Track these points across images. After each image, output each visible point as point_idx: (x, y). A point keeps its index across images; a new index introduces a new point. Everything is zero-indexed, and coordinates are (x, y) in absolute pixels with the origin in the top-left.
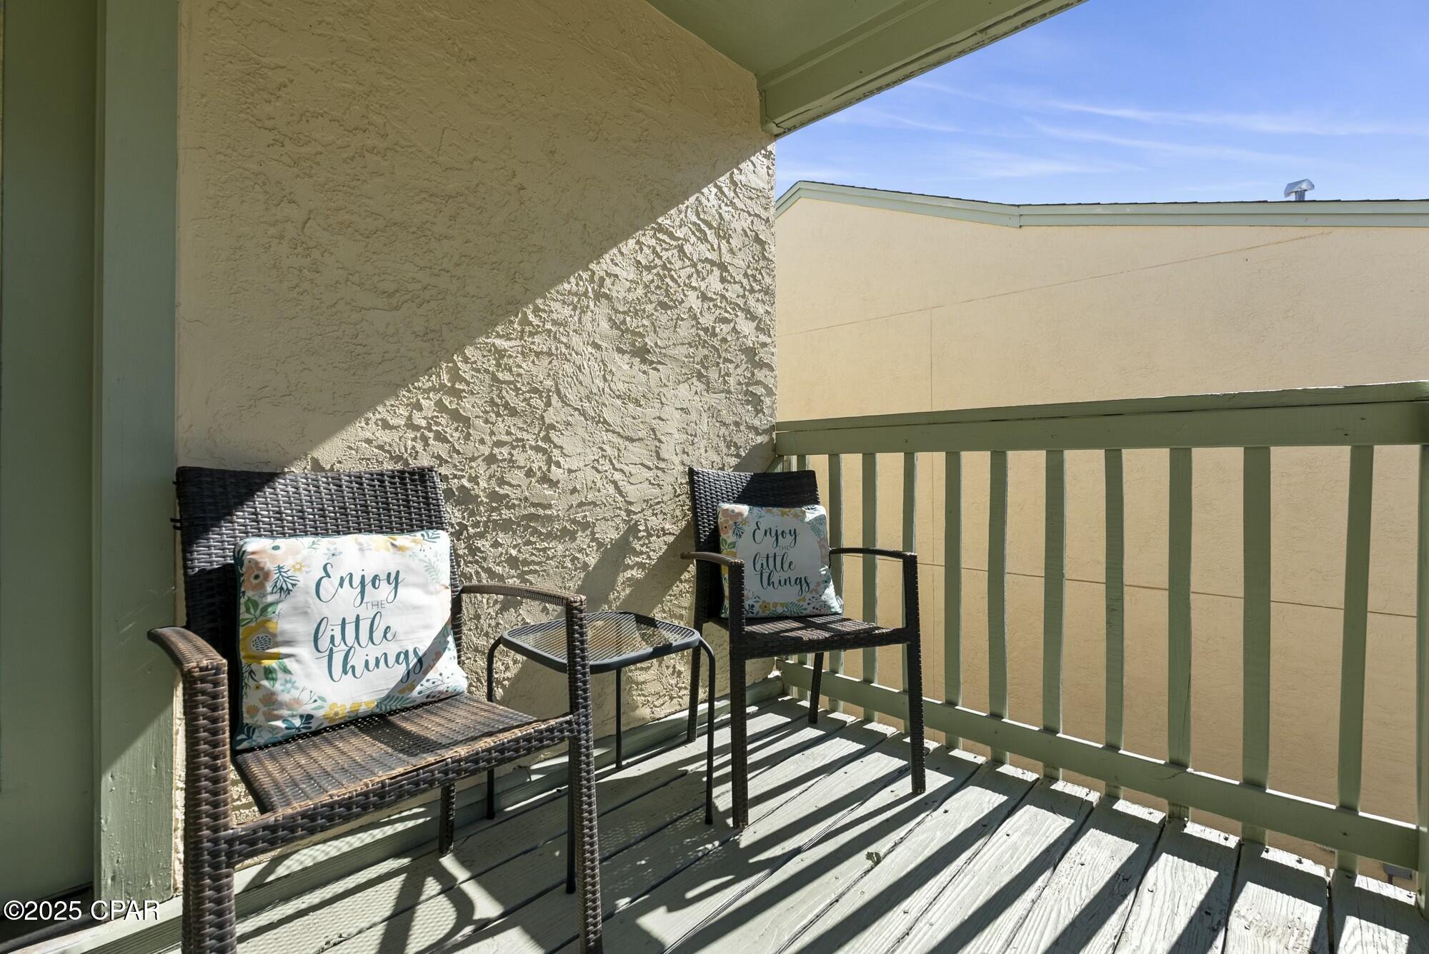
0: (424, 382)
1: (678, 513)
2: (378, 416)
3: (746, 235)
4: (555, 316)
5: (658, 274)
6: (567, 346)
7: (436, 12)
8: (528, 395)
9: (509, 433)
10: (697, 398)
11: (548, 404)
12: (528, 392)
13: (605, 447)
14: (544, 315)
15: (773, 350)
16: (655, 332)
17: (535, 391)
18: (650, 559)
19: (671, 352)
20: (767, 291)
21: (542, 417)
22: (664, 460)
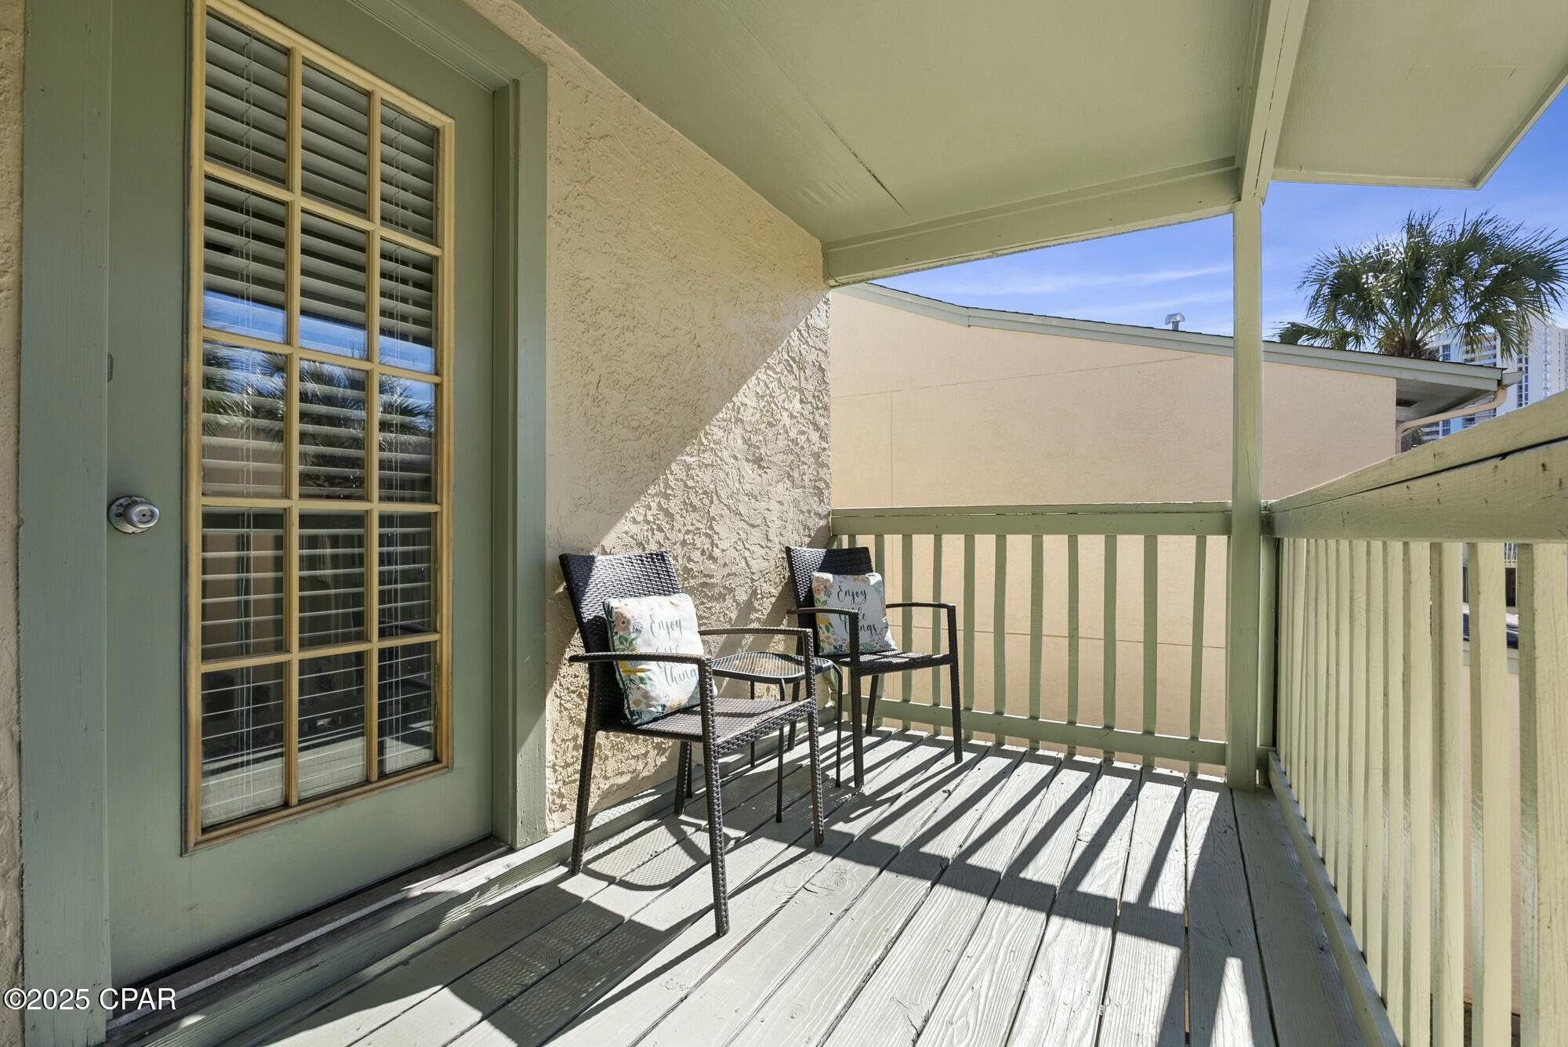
0: (652, 490)
1: (777, 580)
2: (631, 515)
3: (814, 366)
4: (715, 437)
5: (767, 401)
6: (721, 460)
7: (658, 227)
8: (702, 496)
9: (692, 524)
10: (787, 493)
11: (712, 502)
12: (701, 494)
13: (740, 532)
14: (710, 437)
15: (830, 453)
16: (766, 445)
17: (705, 493)
18: (763, 614)
19: (774, 459)
20: (826, 408)
21: (709, 511)
22: (770, 541)
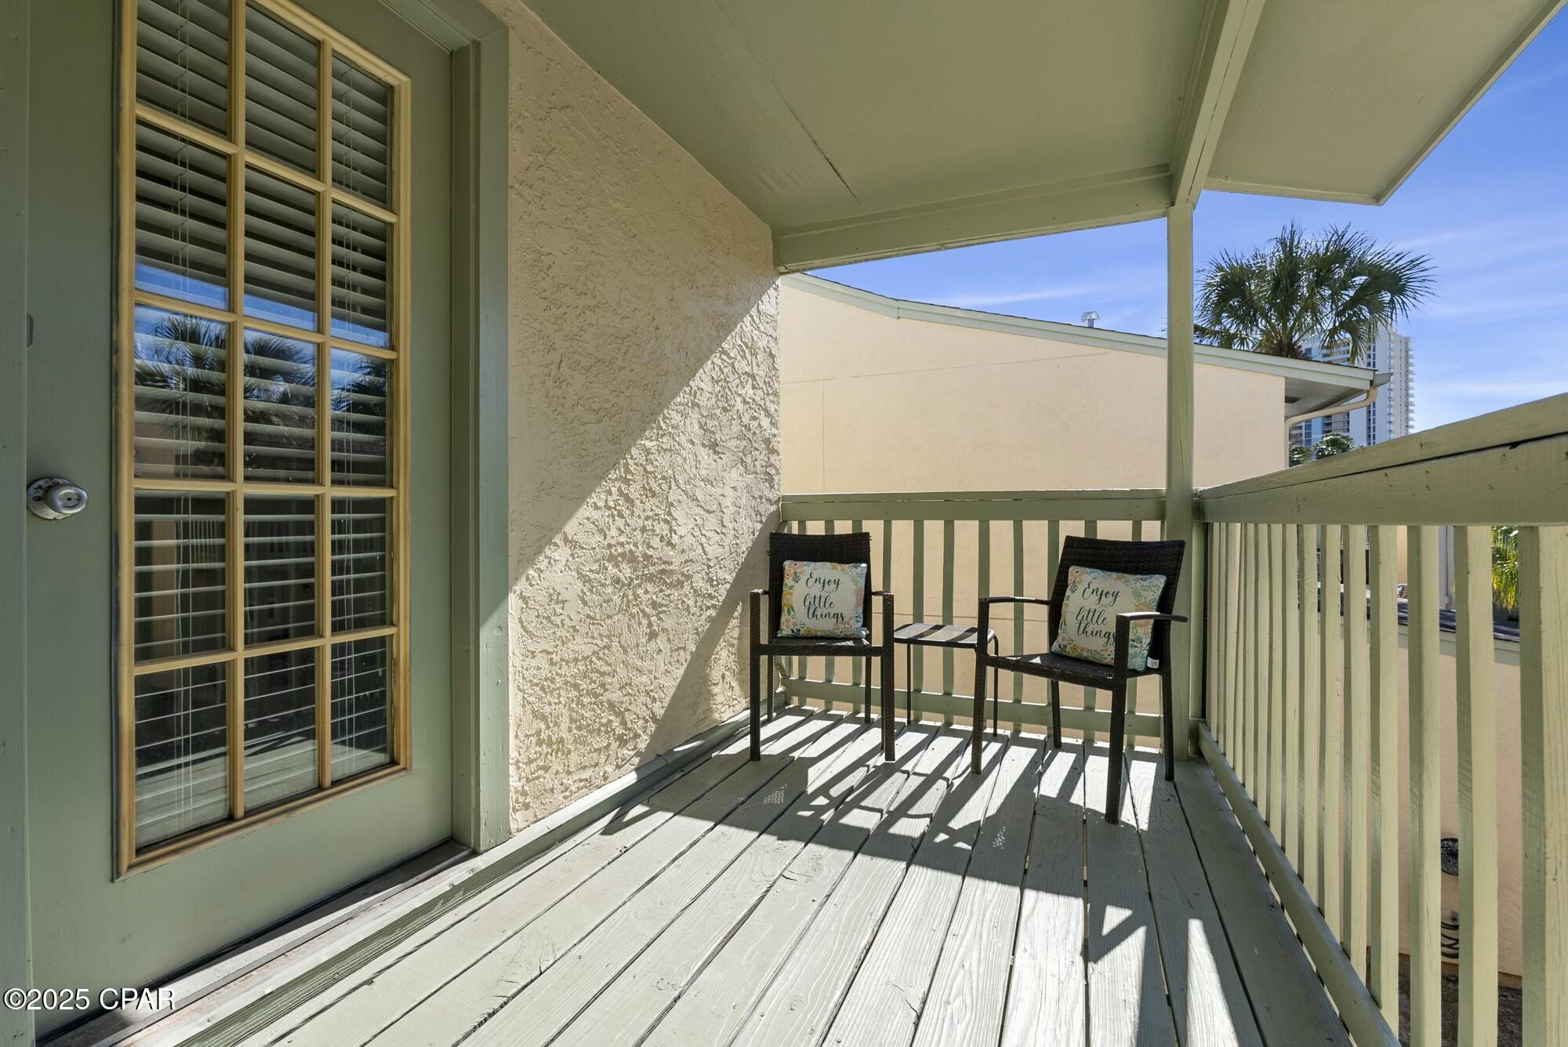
0: (613, 475)
1: (732, 567)
2: (593, 501)
3: (765, 352)
4: (673, 421)
5: (722, 386)
6: (679, 444)
7: (619, 204)
8: (661, 481)
9: (652, 510)
10: (741, 479)
11: (670, 488)
12: (661, 479)
13: (697, 518)
14: (668, 422)
15: (779, 439)
16: (721, 430)
17: (664, 478)
18: (719, 602)
19: (728, 445)
20: (776, 394)
21: (667, 497)
22: (725, 527)
